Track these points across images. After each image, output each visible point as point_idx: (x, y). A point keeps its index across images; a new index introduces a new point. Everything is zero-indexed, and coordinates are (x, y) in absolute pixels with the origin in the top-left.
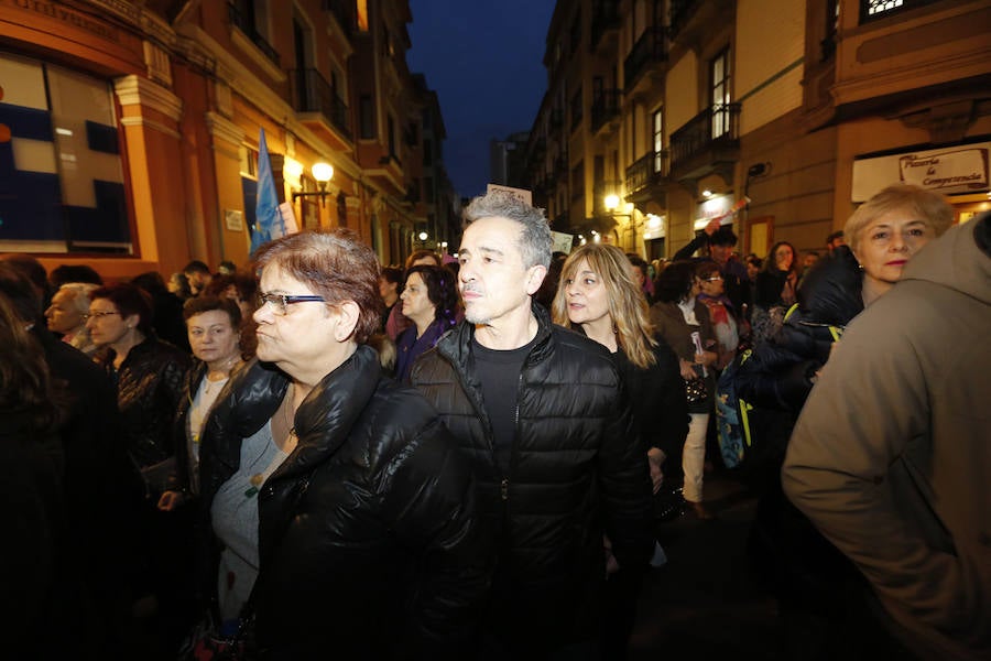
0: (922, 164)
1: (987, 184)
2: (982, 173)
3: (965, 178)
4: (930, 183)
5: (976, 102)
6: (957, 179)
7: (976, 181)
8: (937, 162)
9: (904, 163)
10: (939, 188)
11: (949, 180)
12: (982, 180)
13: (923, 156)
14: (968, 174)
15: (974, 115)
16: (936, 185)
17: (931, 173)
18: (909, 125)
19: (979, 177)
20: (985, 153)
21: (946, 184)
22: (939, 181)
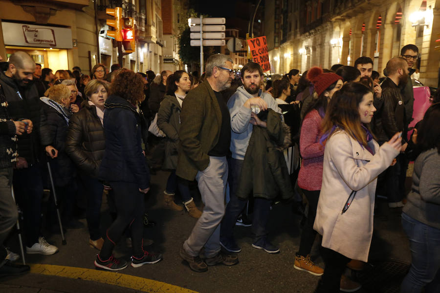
0: (32, 31)
1: (55, 45)
2: (53, 39)
3: (48, 41)
4: (36, 41)
5: (51, 9)
6: (46, 41)
7: (52, 43)
8: (37, 31)
9: (24, 28)
10: (40, 44)
11: (43, 41)
12: (54, 43)
13: (31, 27)
14: (49, 40)
15: (50, 14)
16: (39, 42)
17: (36, 36)
18: (25, 11)
19: (52, 42)
20: (53, 31)
21: (42, 43)
22: (39, 40)
